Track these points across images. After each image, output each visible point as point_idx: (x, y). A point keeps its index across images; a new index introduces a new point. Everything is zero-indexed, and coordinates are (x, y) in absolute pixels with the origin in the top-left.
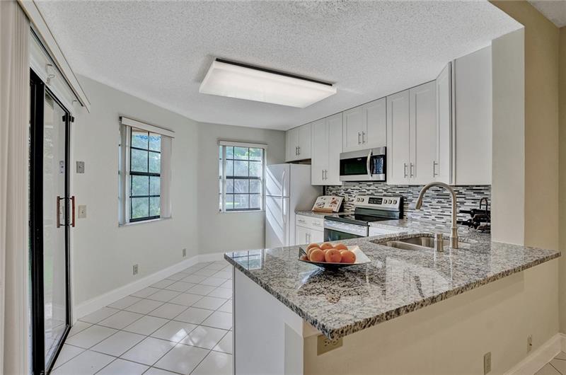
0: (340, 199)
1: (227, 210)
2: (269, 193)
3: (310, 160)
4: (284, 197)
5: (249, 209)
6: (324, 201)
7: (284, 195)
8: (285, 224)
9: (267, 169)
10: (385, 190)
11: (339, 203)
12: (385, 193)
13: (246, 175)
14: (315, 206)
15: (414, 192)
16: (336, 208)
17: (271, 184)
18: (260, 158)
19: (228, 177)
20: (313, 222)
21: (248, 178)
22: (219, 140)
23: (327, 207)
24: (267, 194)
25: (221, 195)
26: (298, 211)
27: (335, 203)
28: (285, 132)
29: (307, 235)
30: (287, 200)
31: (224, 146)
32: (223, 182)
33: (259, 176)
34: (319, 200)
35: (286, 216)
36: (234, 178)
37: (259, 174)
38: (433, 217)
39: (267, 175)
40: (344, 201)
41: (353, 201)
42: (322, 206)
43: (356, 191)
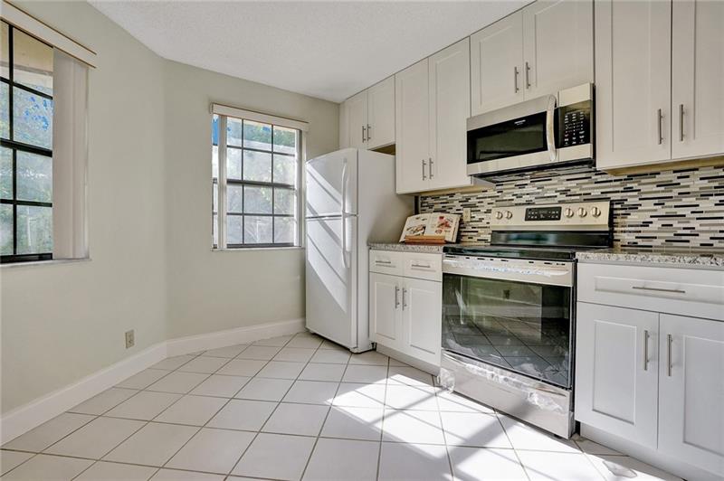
0: (456, 219)
1: (230, 246)
2: (313, 212)
3: (394, 145)
4: (345, 215)
5: (273, 245)
6: (424, 223)
7: (347, 211)
8: (349, 270)
9: (308, 166)
11: (454, 225)
12: (563, 197)
13: (267, 179)
14: (405, 233)
15: (643, 188)
16: (450, 235)
17: (316, 194)
18: (294, 150)
19: (230, 182)
20: (412, 262)
21: (272, 185)
22: (212, 104)
23: (431, 233)
24: (309, 214)
25: (216, 217)
26: (373, 242)
27: (446, 225)
28: (339, 104)
29: (397, 290)
30: (352, 221)
31: (223, 117)
32: (222, 189)
33: (289, 183)
34: (412, 222)
35: (350, 253)
36: (242, 183)
37: (292, 179)
38: (705, 238)
39: (307, 177)
40: (461, 222)
41: (481, 220)
42: (420, 232)
43: (489, 200)
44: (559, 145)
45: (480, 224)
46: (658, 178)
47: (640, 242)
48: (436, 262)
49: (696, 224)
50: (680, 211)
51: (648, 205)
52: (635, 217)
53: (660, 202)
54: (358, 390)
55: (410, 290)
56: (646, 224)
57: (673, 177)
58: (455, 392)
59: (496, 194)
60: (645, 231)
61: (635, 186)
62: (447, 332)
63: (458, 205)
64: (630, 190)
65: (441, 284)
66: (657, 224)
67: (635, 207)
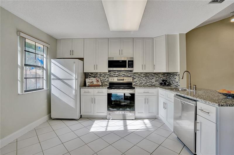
0: (99, 79)
2: (56, 77)
3: (83, 58)
6: (92, 80)
7: (76, 78)
10: (123, 75)
12: (124, 76)
14: (87, 83)
22: (20, 32)
23: (95, 83)
24: (52, 77)
27: (98, 81)
28: (57, 40)
29: (92, 99)
30: (77, 81)
32: (22, 69)
34: (87, 80)
36: (26, 65)
40: (101, 80)
41: (105, 80)
42: (92, 83)
43: (107, 75)
44: (128, 67)
45: (105, 81)
46: (138, 74)
47: (136, 84)
48: (105, 91)
49: (143, 81)
50: (141, 79)
51: (137, 78)
52: (135, 80)
53: (139, 78)
54: (92, 127)
55: (96, 99)
56: (137, 81)
57: (140, 74)
58: (112, 119)
59: (109, 74)
60: (136, 82)
61: (135, 75)
62: (109, 106)
63: (99, 76)
64: (134, 75)
65: (107, 96)
66: (138, 81)
67: (135, 78)
